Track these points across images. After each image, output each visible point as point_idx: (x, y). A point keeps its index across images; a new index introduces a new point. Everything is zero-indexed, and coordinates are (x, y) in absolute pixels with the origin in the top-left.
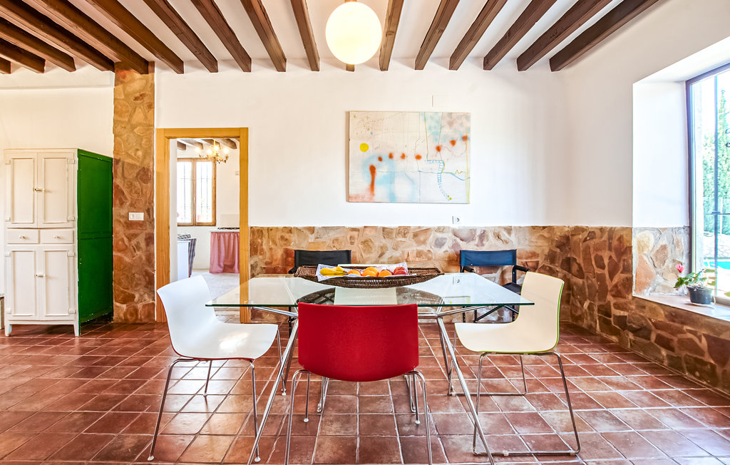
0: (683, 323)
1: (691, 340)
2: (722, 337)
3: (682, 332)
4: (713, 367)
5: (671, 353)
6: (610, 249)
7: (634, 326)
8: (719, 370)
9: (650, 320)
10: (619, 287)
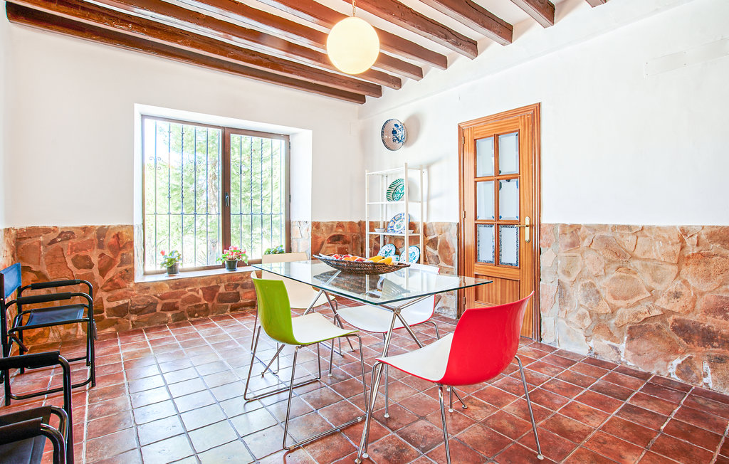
0: (185, 287)
1: (192, 295)
2: (211, 285)
3: (185, 293)
4: (206, 305)
5: (175, 312)
6: (101, 246)
7: (140, 307)
8: (210, 305)
9: (156, 296)
10: (116, 280)
